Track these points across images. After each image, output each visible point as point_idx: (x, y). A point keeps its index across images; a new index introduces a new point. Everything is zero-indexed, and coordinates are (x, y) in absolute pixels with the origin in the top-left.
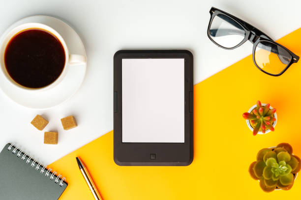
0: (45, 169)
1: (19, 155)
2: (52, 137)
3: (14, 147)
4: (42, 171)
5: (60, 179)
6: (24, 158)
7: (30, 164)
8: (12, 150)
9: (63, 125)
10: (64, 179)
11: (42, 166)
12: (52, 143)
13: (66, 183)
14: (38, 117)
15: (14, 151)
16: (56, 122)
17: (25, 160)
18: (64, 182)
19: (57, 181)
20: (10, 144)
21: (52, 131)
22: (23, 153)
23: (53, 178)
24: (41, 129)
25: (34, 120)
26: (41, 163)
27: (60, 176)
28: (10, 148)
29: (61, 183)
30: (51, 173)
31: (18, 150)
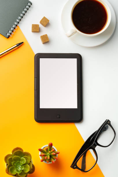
0: (17, 25)
1: (25, 9)
2: (36, 29)
3: (30, 7)
4: (16, 23)
5: (11, 34)
6: (23, 13)
7: (20, 16)
8: (28, 5)
9: (44, 36)
10: (11, 36)
11: (18, 23)
12: (33, 29)
13: (9, 37)
14: (48, 21)
15: (27, 7)
16: (45, 31)
17: (22, 13)
18: (9, 36)
19: (9, 32)
20: (31, 4)
21: (39, 29)
22: (26, 12)
23: (11, 29)
24: (41, 22)
25: (46, 18)
26: (20, 22)
27: (13, 33)
28: (29, 4)
29: (8, 34)
30: (15, 28)
31: (28, 9)
